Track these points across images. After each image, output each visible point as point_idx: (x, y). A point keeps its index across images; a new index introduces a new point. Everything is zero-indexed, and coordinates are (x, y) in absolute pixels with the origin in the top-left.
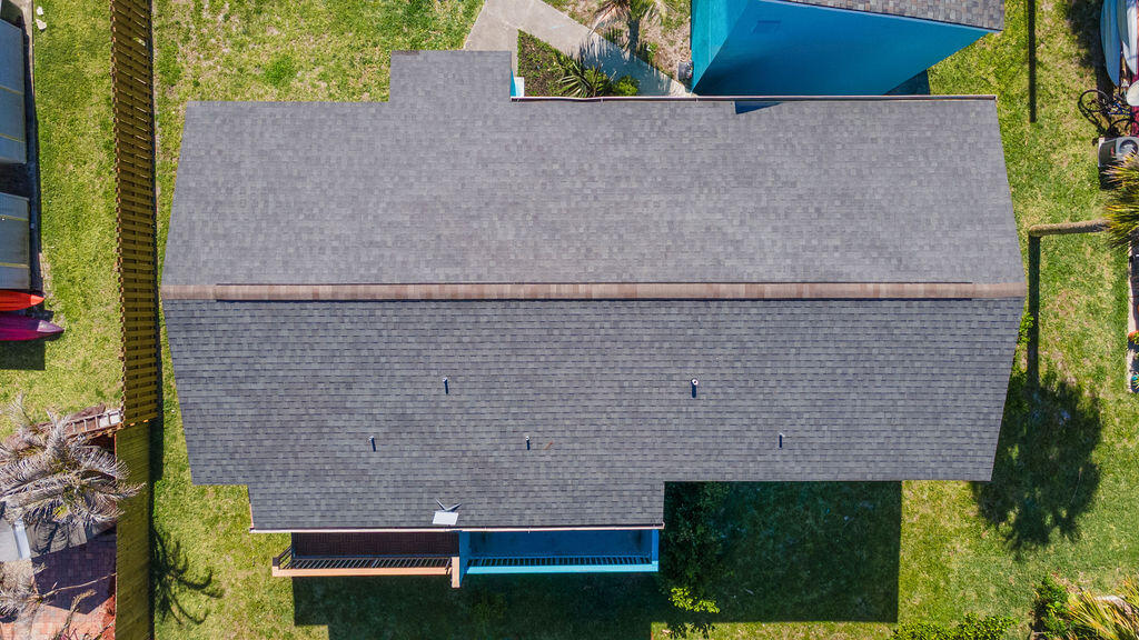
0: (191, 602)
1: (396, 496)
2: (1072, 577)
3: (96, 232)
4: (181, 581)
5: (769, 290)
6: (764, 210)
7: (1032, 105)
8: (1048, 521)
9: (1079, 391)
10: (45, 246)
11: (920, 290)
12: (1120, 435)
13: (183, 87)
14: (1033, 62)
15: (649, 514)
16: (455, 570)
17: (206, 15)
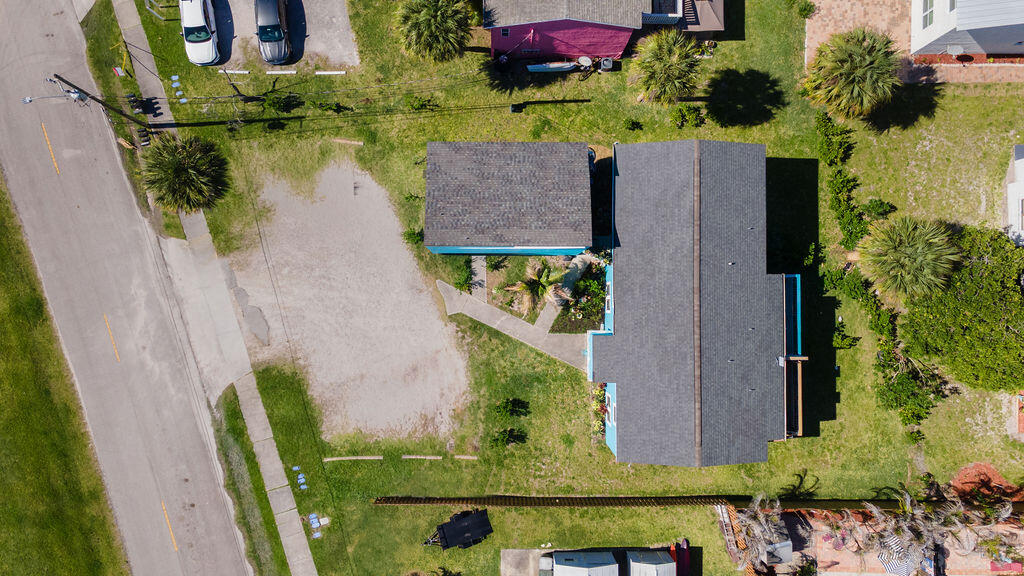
0: (809, 483)
1: (772, 382)
2: (796, 82)
3: (640, 524)
4: (799, 487)
5: (697, 237)
6: (663, 237)
7: (583, 101)
8: (772, 91)
9: (712, 79)
10: (646, 546)
11: (697, 179)
12: (732, 61)
13: (575, 484)
14: (563, 101)
15: (780, 280)
16: (800, 359)
17: (542, 473)
